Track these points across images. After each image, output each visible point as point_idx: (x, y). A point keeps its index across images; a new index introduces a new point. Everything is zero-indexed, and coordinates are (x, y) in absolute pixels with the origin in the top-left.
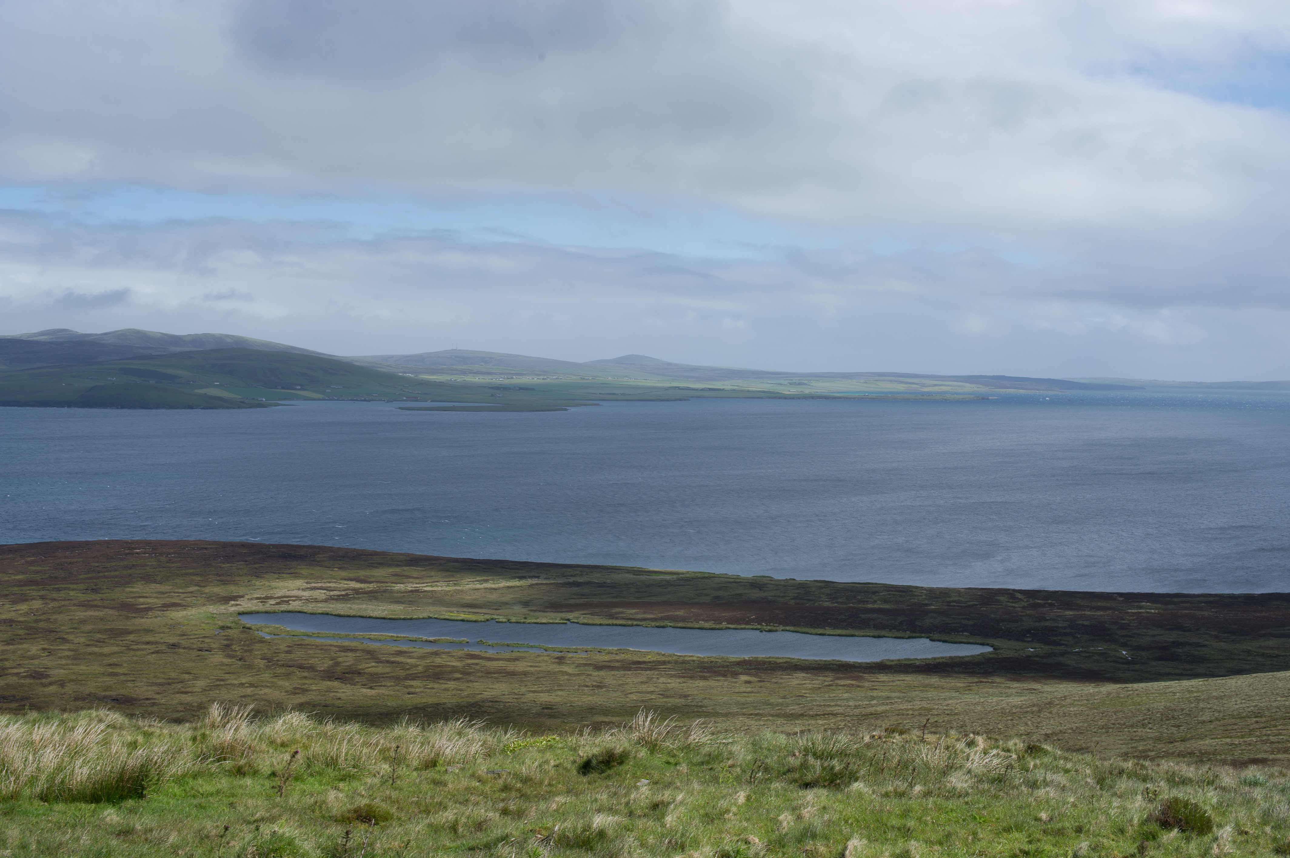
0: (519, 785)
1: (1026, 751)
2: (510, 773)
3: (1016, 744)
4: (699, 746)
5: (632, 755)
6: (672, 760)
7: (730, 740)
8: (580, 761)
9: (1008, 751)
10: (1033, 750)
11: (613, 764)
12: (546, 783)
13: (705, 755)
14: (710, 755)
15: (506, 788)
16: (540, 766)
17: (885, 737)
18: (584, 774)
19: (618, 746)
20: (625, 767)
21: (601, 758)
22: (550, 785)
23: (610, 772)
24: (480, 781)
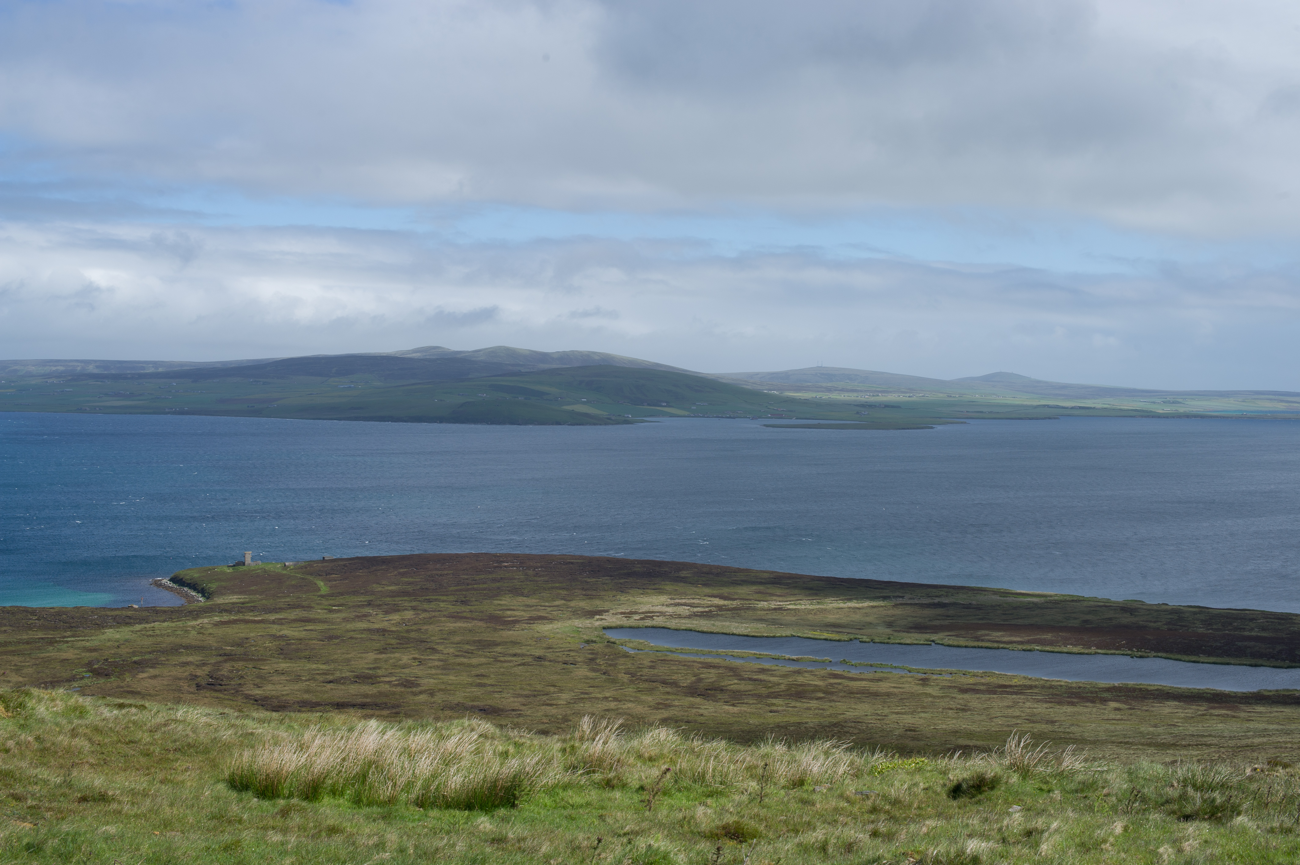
0: (887, 807)
2: (878, 795)
4: (1073, 773)
5: (1004, 780)
6: (1045, 787)
7: (1105, 768)
8: (950, 785)
11: (984, 788)
12: (915, 806)
13: (1079, 783)
14: (1085, 783)
15: (874, 810)
16: (909, 788)
17: (1267, 771)
18: (954, 798)
19: (989, 771)
20: (996, 792)
21: (972, 782)
22: (919, 808)
23: (980, 797)
24: (848, 801)
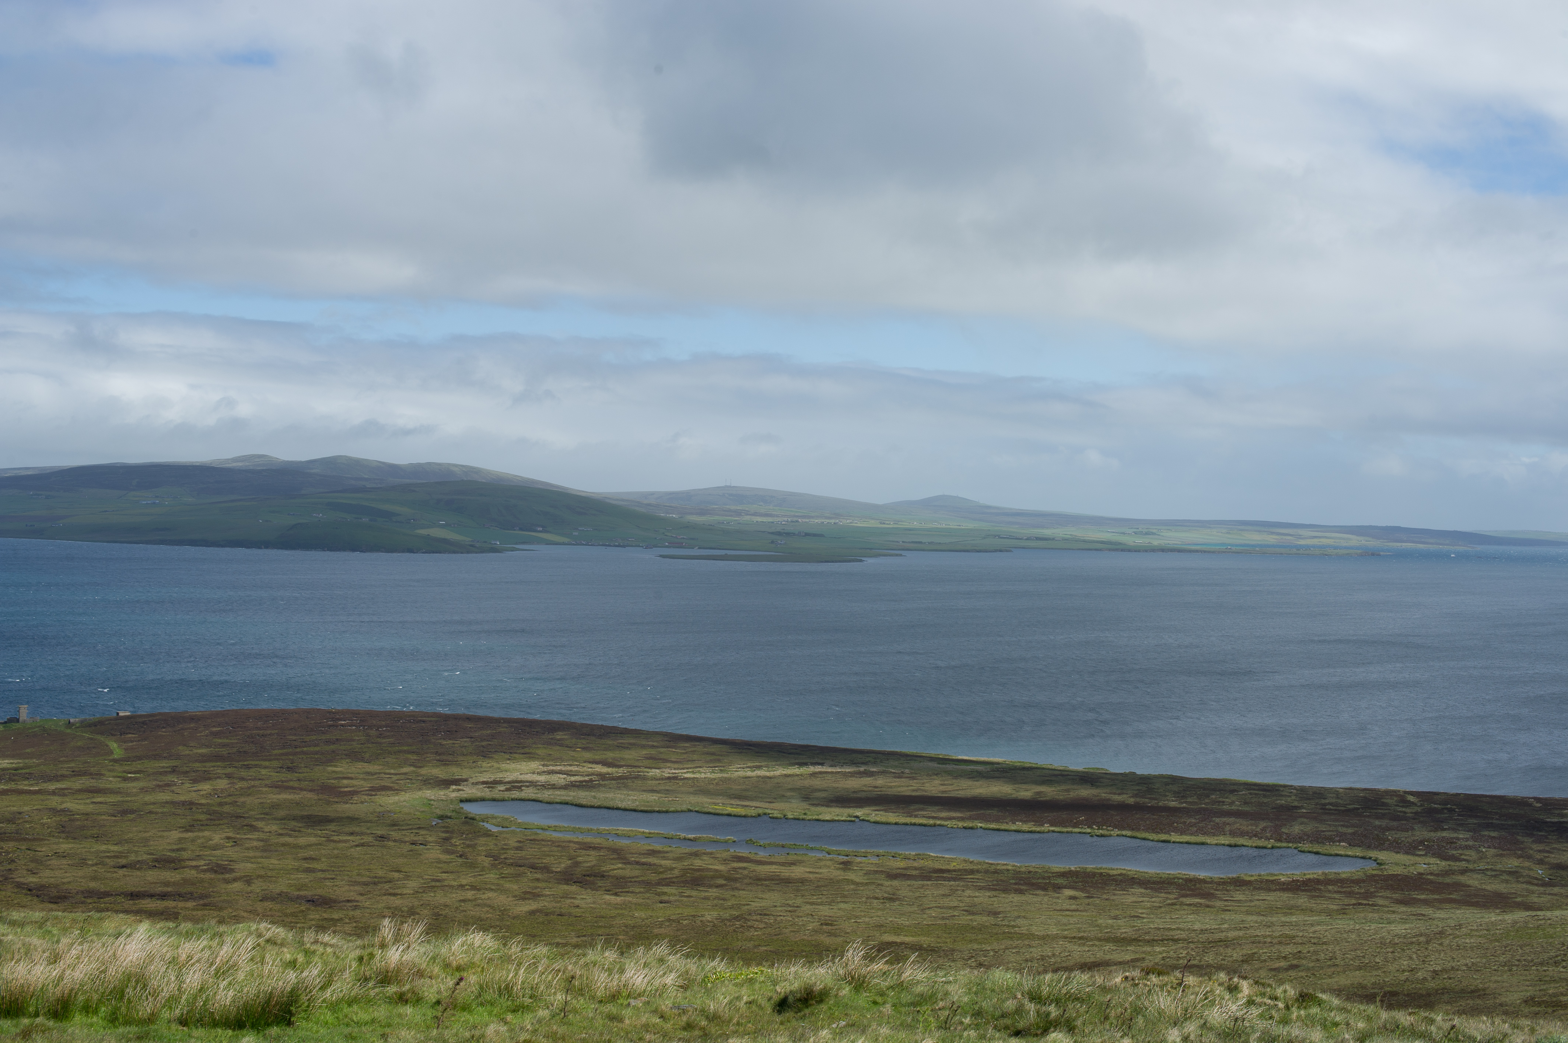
0: (704, 1023)
1: (1297, 1000)
2: (696, 1009)
3: (1285, 991)
4: (912, 984)
5: (833, 992)
6: (879, 999)
7: (950, 979)
8: (776, 998)
9: (1276, 999)
10: (1304, 999)
11: (811, 1002)
12: (735, 1021)
13: (916, 996)
14: (922, 995)
15: (689, 1027)
16: (730, 1002)
17: (1138, 979)
18: (779, 1012)
19: (819, 982)
20: (824, 1007)
21: (799, 995)
22: (738, 1024)
23: (807, 1011)
24: (662, 1017)
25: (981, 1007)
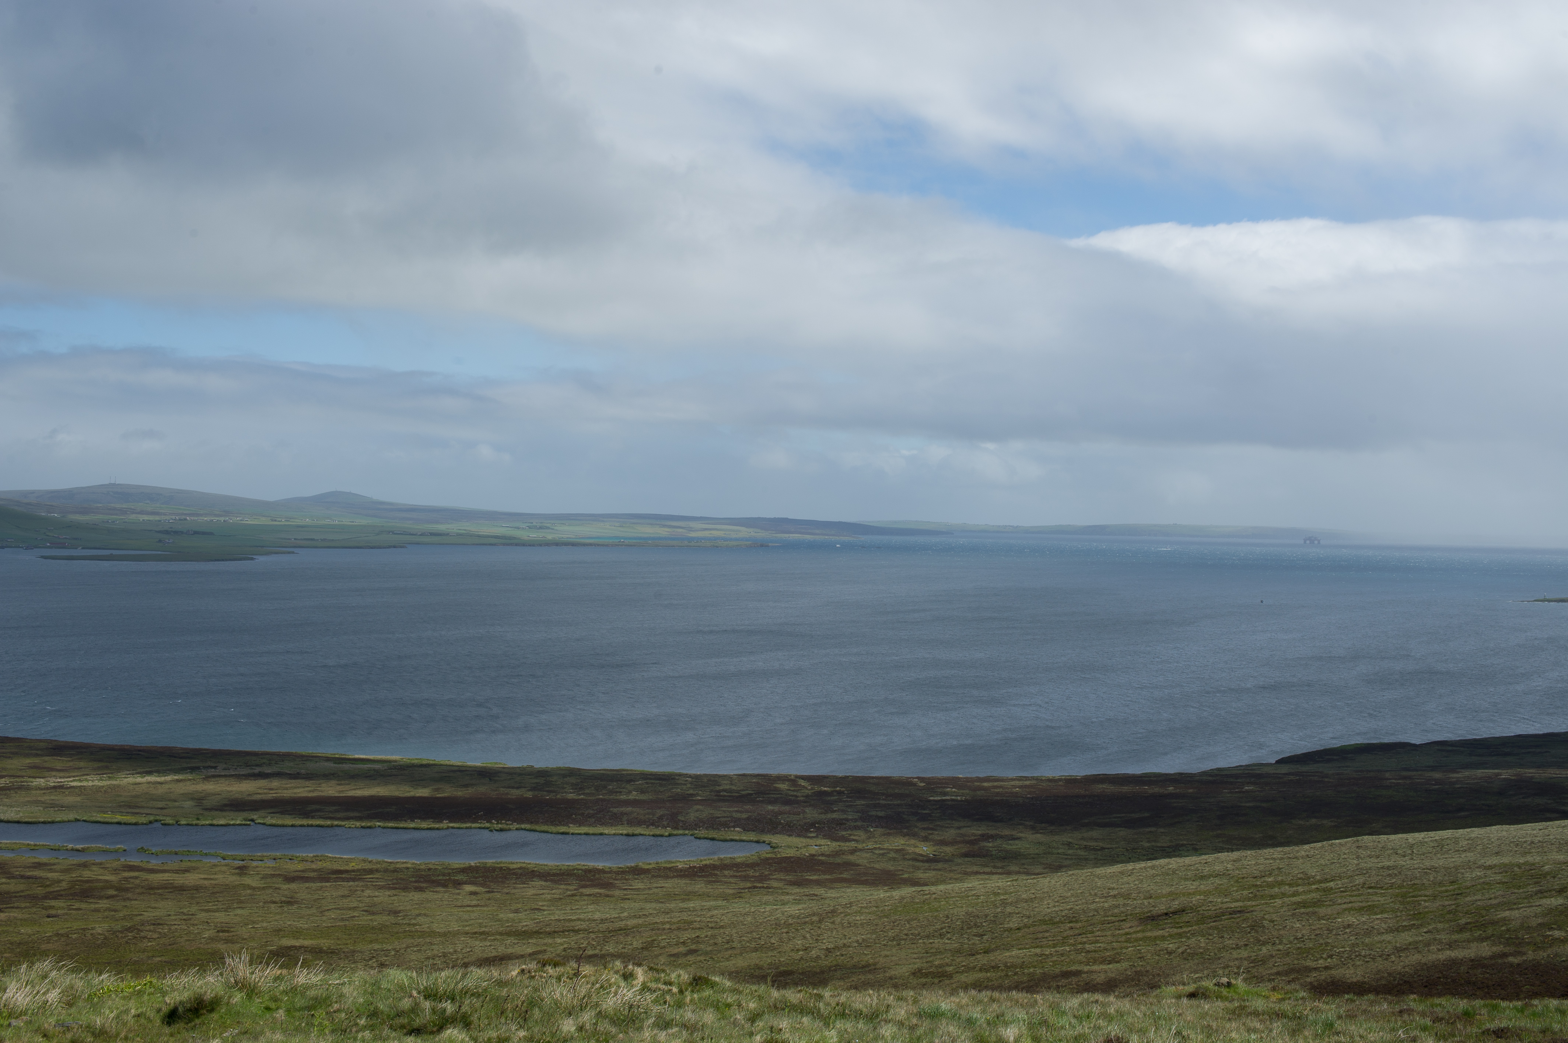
0: (89, 1039)
1: (691, 984)
2: (81, 1026)
3: (679, 976)
4: (306, 988)
5: (224, 1000)
8: (165, 1010)
9: (671, 984)
10: (698, 982)
11: (202, 1012)
12: (122, 1035)
13: (312, 999)
14: (316, 999)
16: (117, 1017)
17: (535, 971)
18: (169, 1024)
19: (209, 991)
20: (215, 1016)
21: (189, 1005)
22: (126, 1038)
23: (197, 1021)
24: (45, 1036)
25: (376, 1008)
